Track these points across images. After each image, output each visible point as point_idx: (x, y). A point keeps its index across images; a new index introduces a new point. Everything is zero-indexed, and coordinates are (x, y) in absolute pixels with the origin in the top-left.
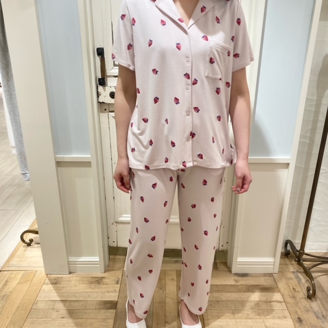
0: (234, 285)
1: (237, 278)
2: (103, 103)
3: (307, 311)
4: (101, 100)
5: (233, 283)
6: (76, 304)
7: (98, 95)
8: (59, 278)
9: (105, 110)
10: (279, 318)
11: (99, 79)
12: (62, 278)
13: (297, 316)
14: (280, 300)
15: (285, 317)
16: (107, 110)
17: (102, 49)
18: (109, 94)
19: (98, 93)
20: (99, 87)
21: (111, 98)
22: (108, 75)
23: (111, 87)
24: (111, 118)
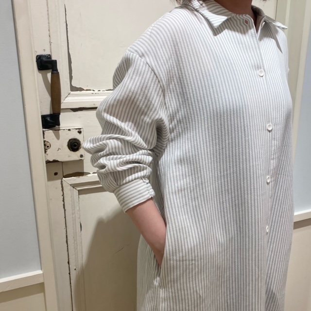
2: (55, 161)
4: (50, 157)
9: (56, 174)
16: (60, 174)
17: (49, 57)
18: (67, 144)
19: (45, 145)
20: (45, 133)
21: (70, 150)
22: (62, 108)
23: (69, 130)
24: (67, 189)
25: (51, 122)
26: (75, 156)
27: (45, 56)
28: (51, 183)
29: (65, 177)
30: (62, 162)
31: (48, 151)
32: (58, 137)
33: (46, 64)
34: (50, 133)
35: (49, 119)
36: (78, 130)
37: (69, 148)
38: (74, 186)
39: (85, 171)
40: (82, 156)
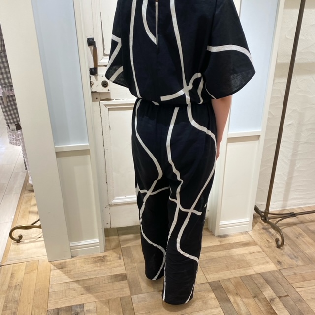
0: (220, 245)
1: (220, 239)
2: (96, 92)
3: (283, 255)
4: (94, 89)
5: (219, 243)
6: (89, 281)
8: (63, 263)
9: (97, 99)
10: (263, 264)
11: (91, 69)
12: (66, 262)
13: (276, 260)
14: (259, 250)
15: (268, 262)
16: (99, 99)
17: (93, 39)
18: (101, 83)
19: (91, 83)
20: (91, 77)
21: (103, 87)
22: (98, 64)
23: (103, 76)
24: (102, 107)
25: (94, 72)
26: (105, 90)
27: (91, 39)
28: (94, 103)
29: (101, 100)
30: (100, 93)
31: (93, 86)
32: (97, 79)
33: (91, 43)
34: (93, 77)
35: (93, 70)
38: (106, 106)
39: (111, 98)
40: (109, 90)
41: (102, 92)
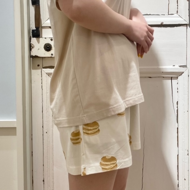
2: (36, 56)
4: (34, 53)
7: (31, 47)
9: (38, 65)
11: (33, 31)
16: (41, 66)
18: (43, 46)
20: (32, 39)
21: (46, 50)
23: (46, 38)
24: (44, 75)
25: (36, 34)
26: (48, 54)
28: (35, 71)
29: (43, 68)
30: (42, 58)
31: (33, 50)
32: (39, 42)
34: (34, 40)
36: (51, 39)
37: (45, 49)
38: (49, 74)
41: (45, 57)
